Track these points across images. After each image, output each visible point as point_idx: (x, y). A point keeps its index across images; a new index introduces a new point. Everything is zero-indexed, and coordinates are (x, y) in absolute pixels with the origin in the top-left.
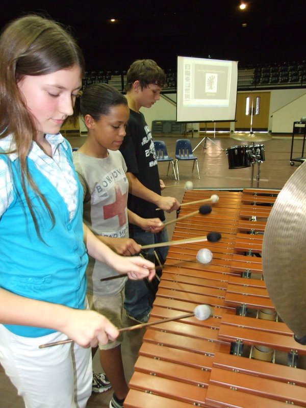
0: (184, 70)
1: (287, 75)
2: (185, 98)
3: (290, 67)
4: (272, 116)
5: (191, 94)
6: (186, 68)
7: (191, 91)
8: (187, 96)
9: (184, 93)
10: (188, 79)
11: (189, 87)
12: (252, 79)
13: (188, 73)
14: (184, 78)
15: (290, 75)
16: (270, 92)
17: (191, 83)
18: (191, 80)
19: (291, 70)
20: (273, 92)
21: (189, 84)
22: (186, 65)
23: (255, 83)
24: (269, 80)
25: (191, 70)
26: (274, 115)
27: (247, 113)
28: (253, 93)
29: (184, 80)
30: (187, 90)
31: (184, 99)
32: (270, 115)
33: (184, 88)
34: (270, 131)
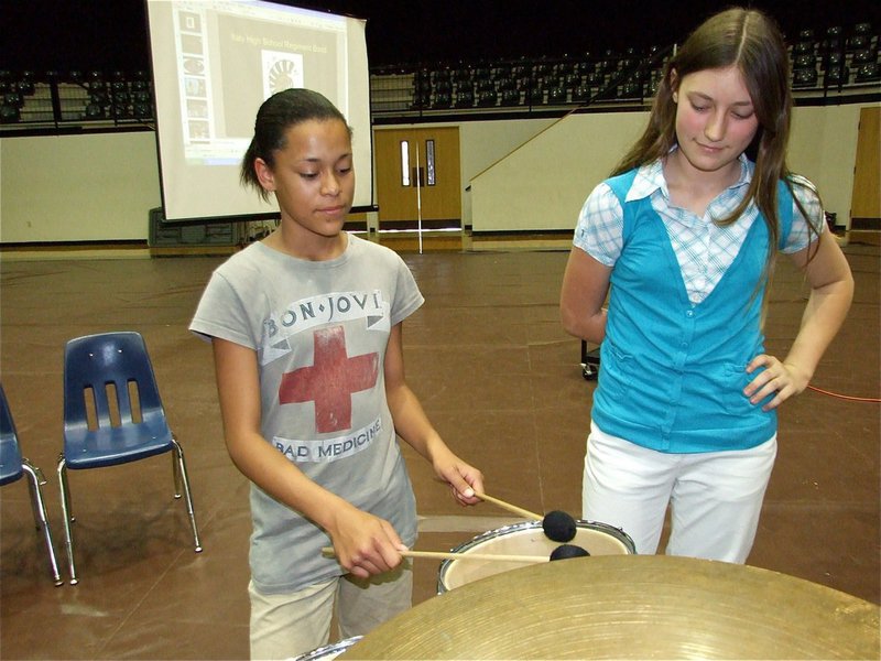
0: (177, 31)
1: (490, 88)
2: (192, 135)
3: (494, 71)
4: (468, 189)
5: (211, 120)
6: (183, 27)
7: (210, 108)
8: (199, 129)
9: (185, 117)
10: (194, 67)
11: (203, 93)
12: (411, 98)
13: (192, 45)
14: (180, 63)
15: (497, 88)
16: (458, 128)
17: (208, 79)
18: (207, 71)
19: (498, 77)
20: (463, 125)
21: (202, 83)
22: (182, 15)
23: (418, 106)
24: (450, 99)
25: (204, 35)
26: (473, 184)
27: (406, 182)
28: (417, 129)
29: (181, 70)
30: (197, 105)
31: (187, 138)
32: (464, 186)
33: (183, 98)
34: (469, 228)
